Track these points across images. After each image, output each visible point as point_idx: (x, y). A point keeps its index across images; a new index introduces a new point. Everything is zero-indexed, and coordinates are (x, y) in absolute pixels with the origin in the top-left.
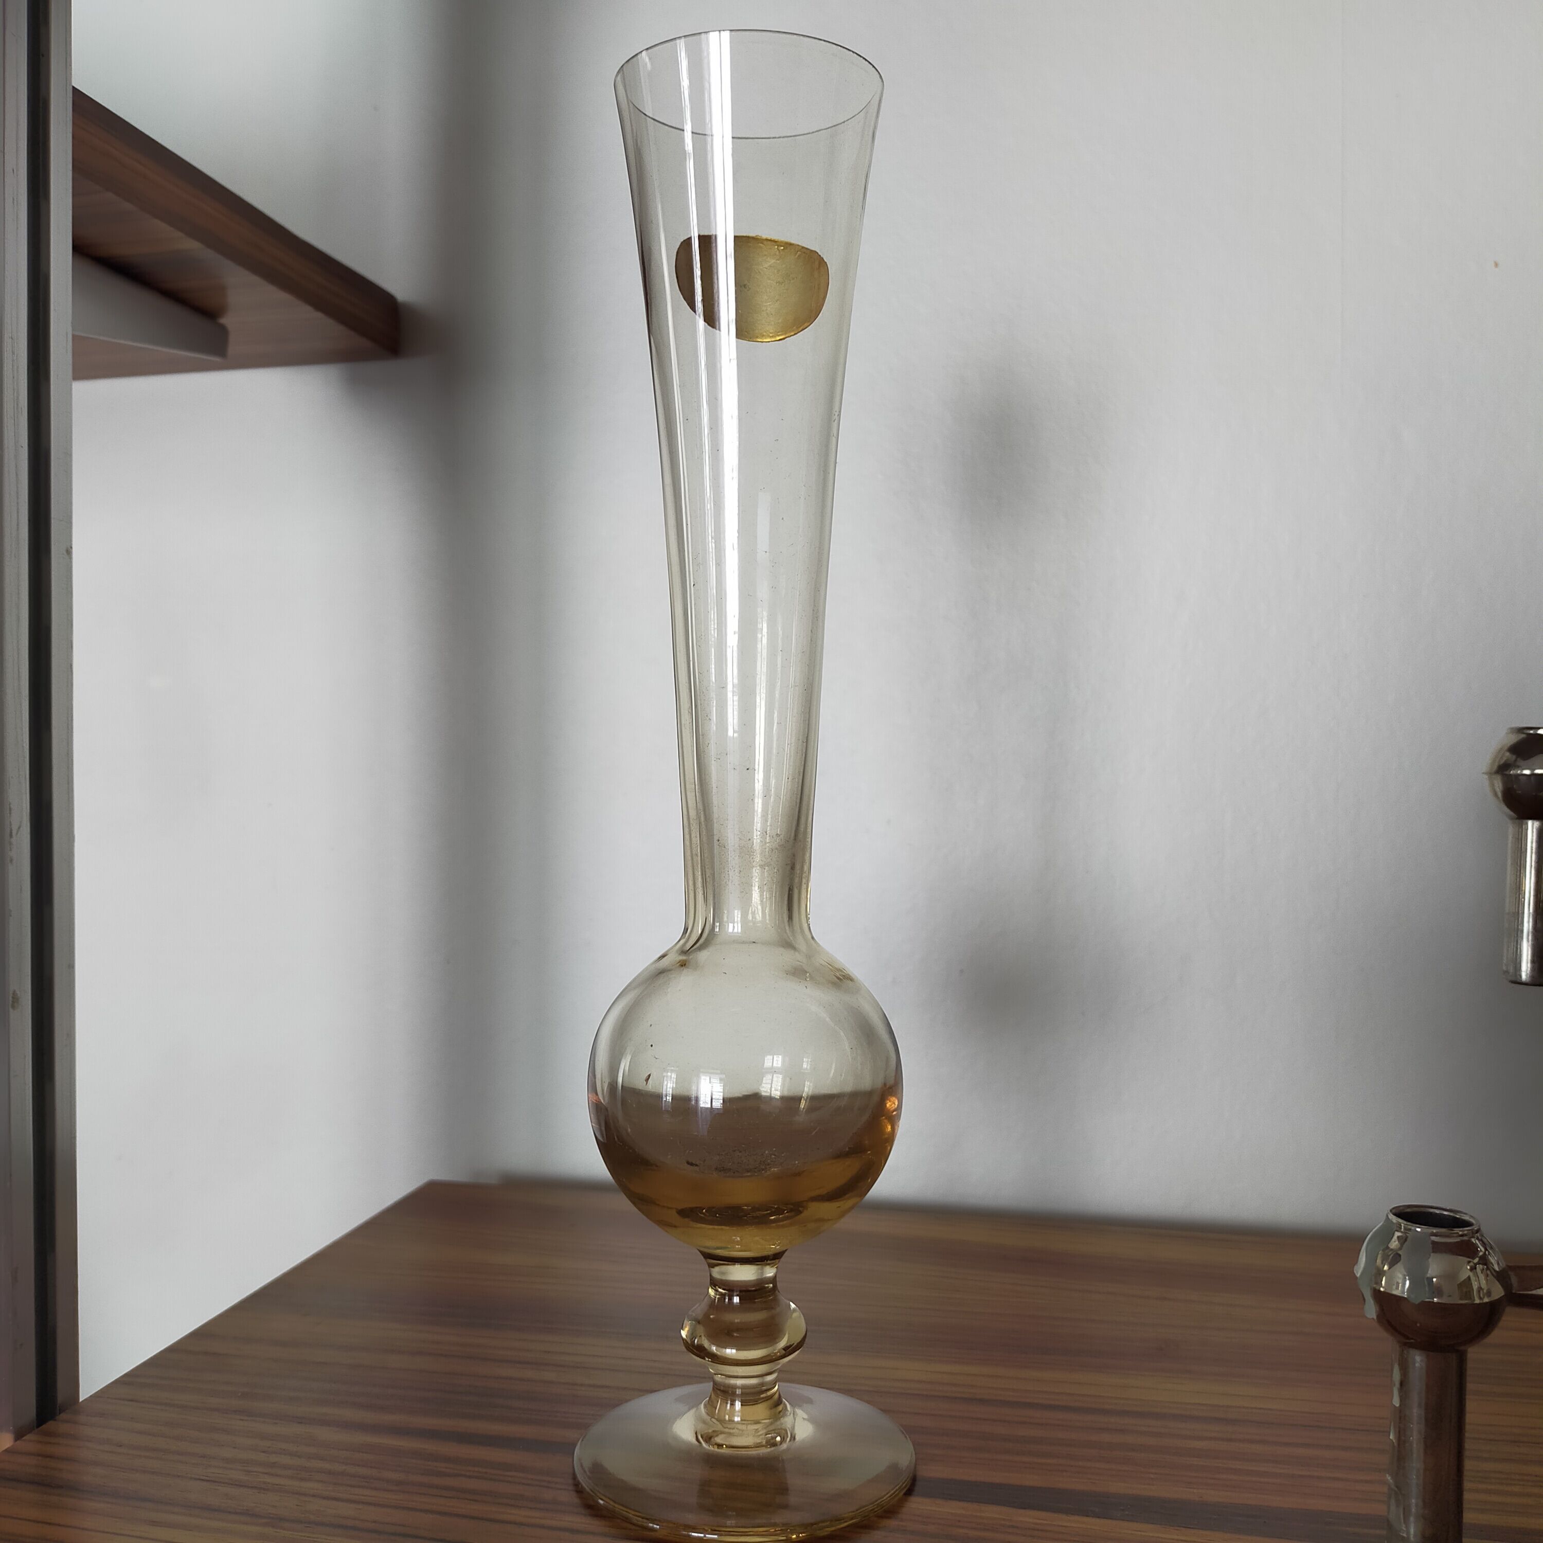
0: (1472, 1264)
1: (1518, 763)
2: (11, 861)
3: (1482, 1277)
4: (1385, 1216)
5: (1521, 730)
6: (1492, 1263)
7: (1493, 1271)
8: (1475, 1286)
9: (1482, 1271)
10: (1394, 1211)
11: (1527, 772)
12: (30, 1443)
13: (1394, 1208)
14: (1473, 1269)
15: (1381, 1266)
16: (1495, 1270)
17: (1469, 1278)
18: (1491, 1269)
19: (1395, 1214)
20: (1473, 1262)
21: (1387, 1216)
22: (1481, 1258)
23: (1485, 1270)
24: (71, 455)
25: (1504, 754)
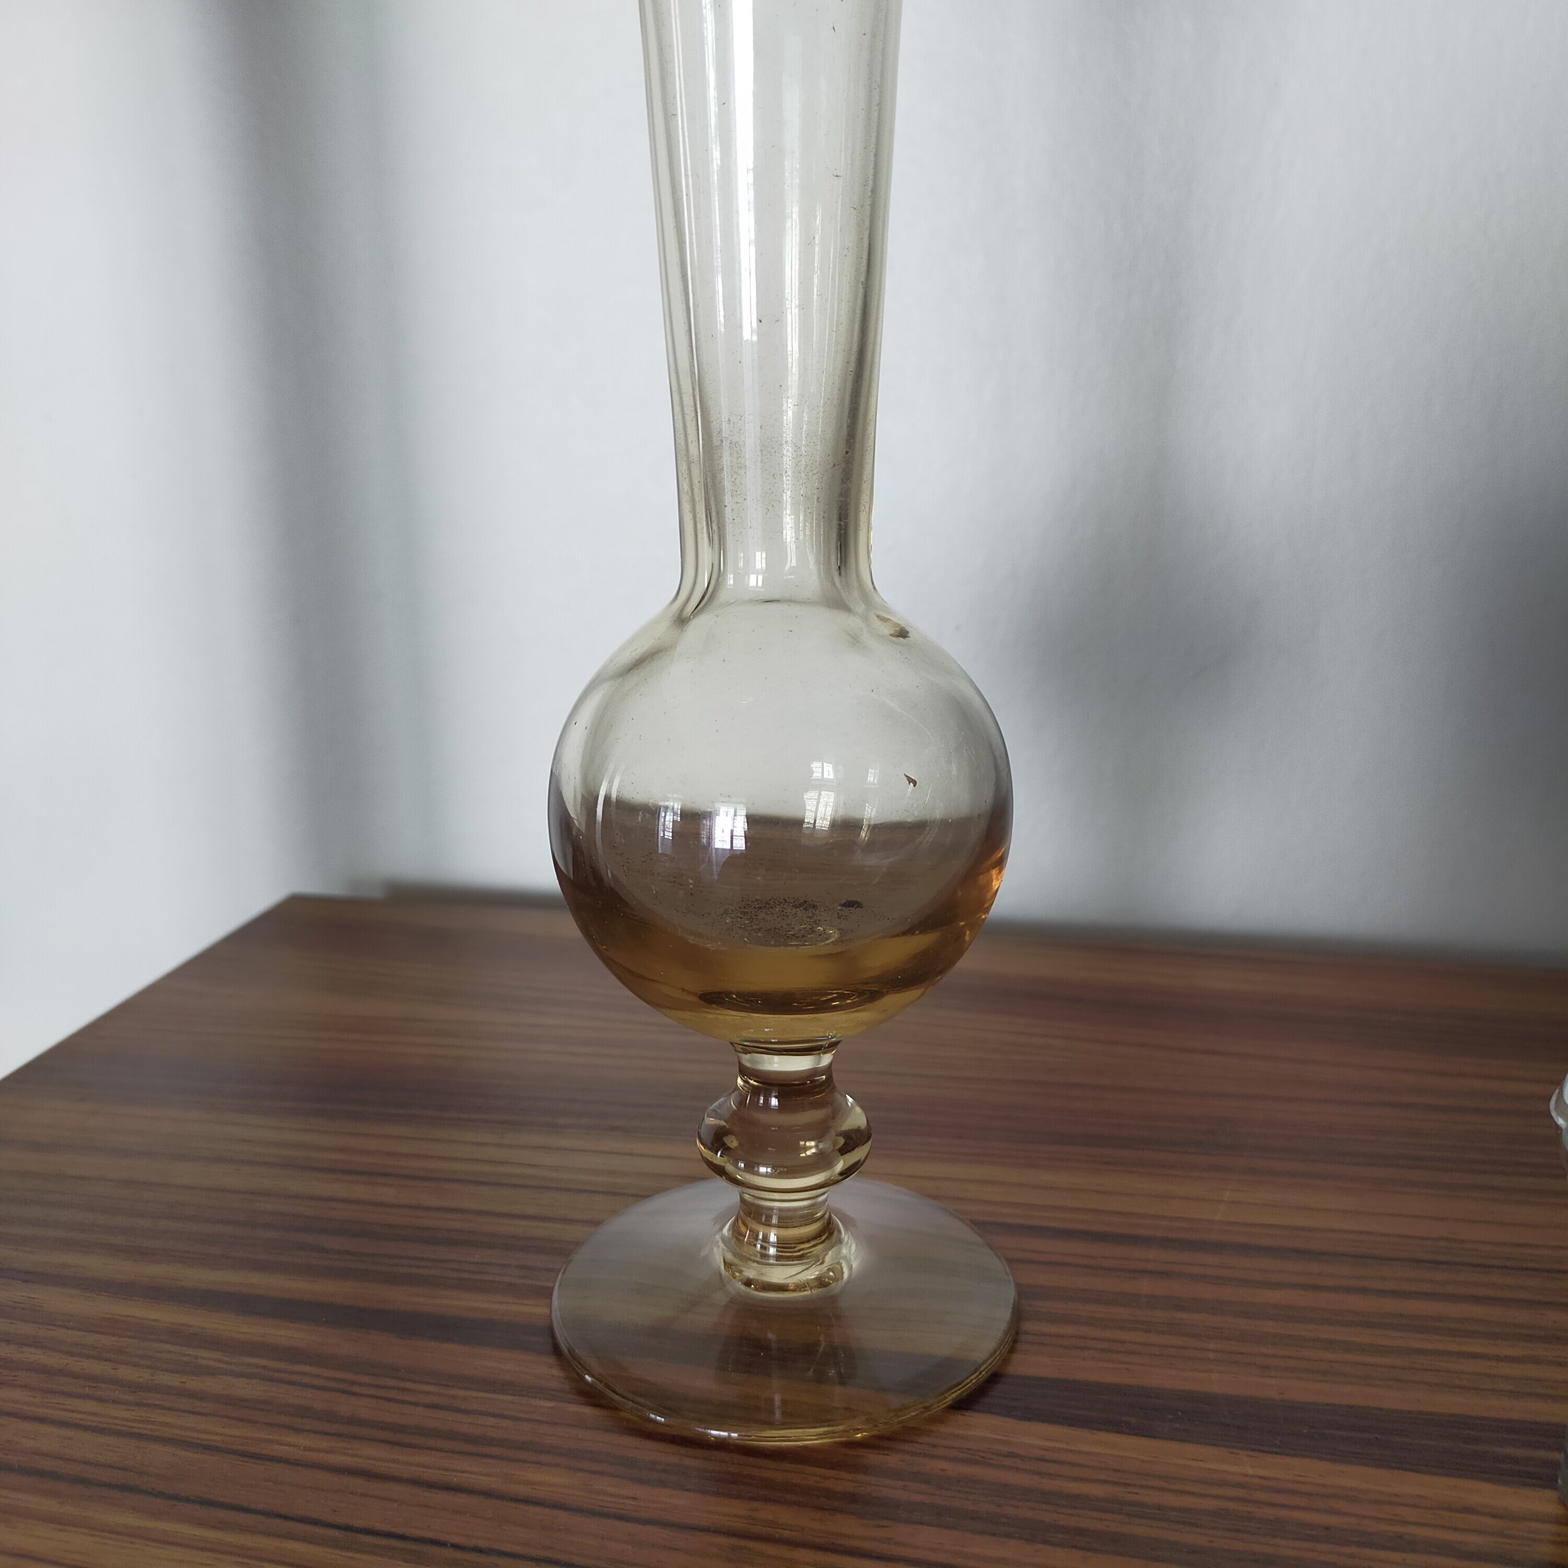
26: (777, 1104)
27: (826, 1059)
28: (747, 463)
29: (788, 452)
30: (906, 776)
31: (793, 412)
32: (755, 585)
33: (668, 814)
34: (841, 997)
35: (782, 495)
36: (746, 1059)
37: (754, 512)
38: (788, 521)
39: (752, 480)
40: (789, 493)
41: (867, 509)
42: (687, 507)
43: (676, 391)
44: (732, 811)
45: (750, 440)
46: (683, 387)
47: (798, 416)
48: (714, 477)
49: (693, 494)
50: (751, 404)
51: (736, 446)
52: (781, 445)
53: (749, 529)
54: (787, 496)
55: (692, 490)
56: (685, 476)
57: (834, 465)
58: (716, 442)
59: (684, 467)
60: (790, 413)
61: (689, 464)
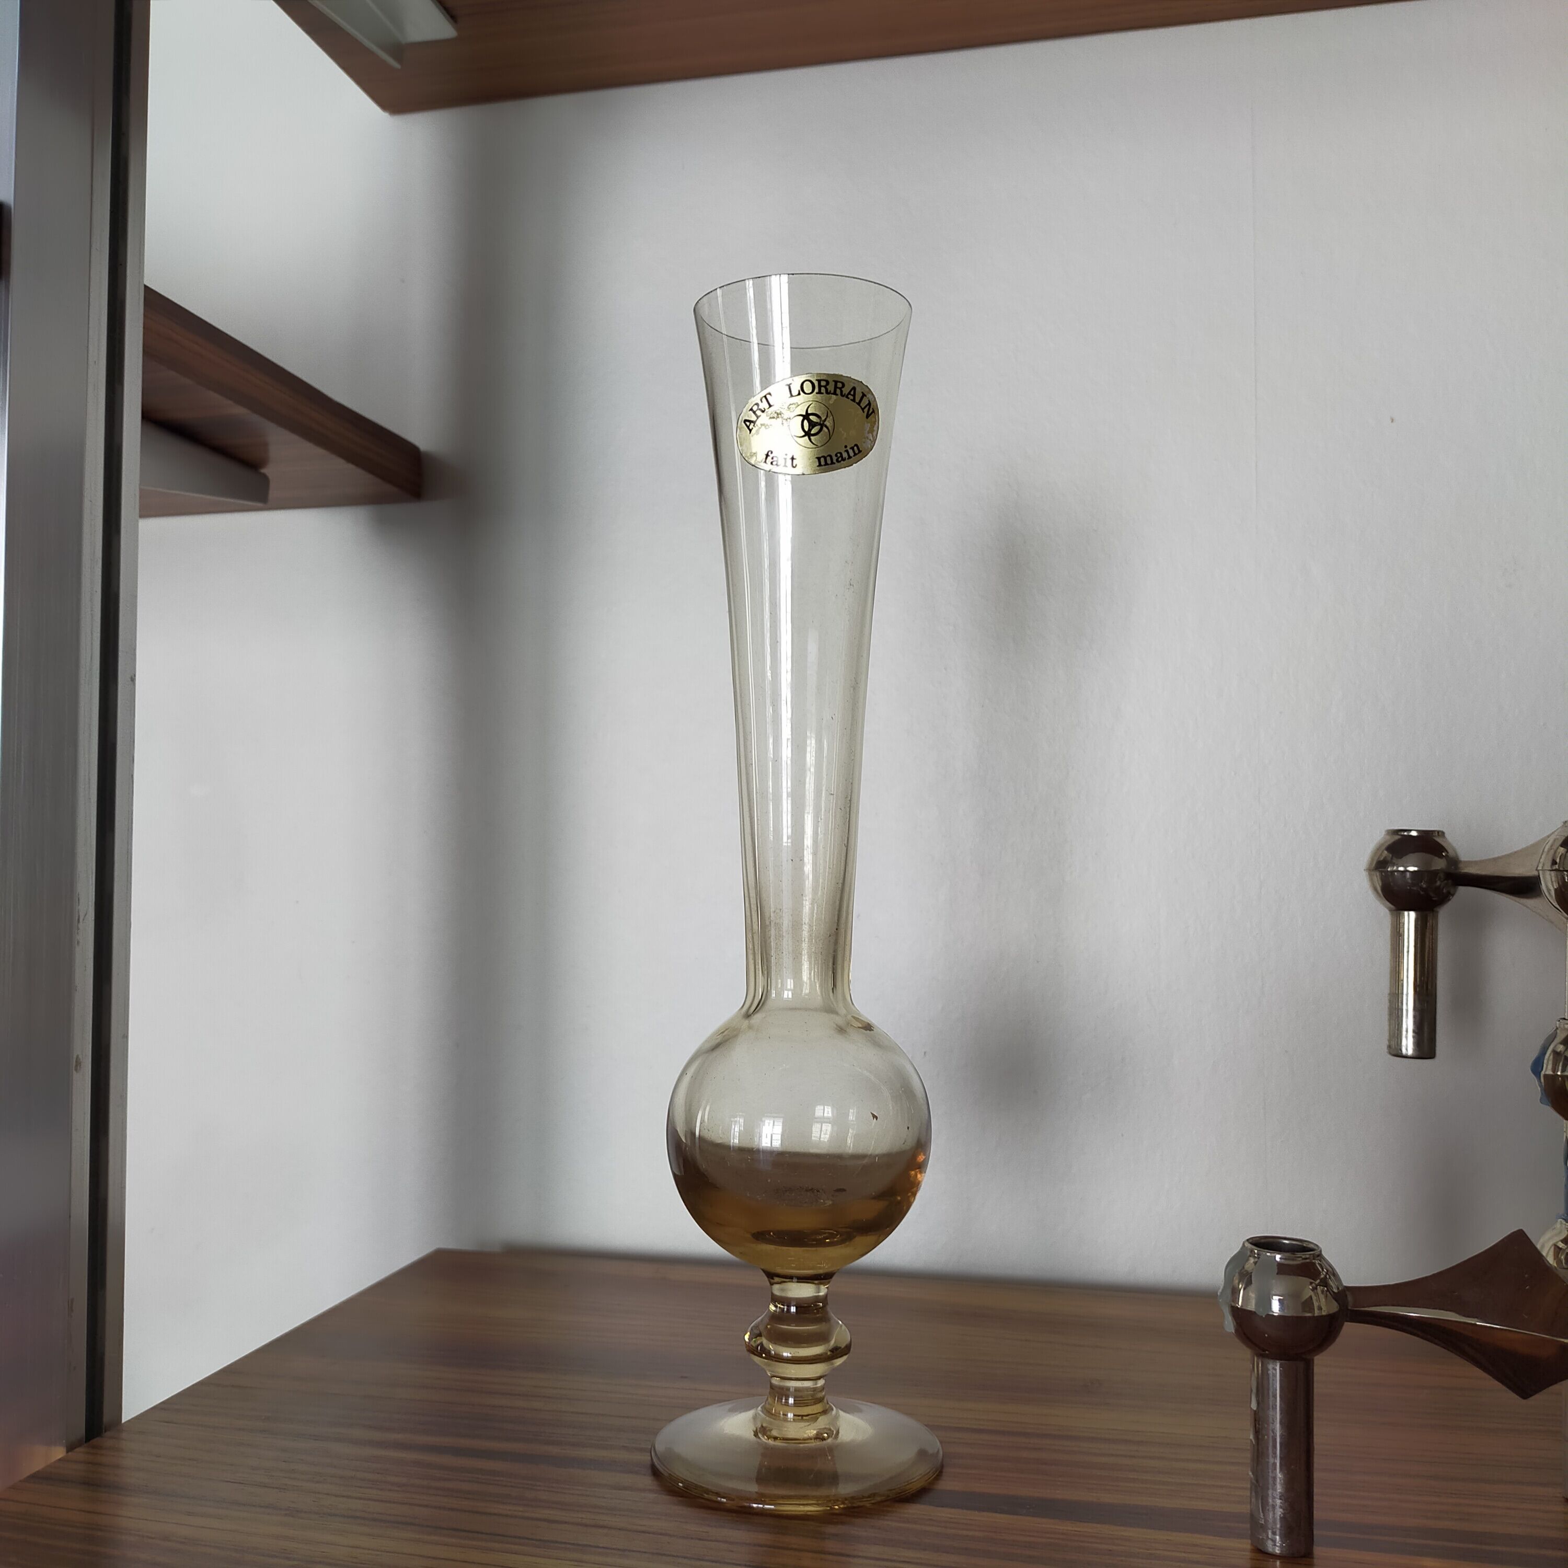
0: (1314, 1285)
1: (1394, 861)
2: (78, 943)
3: (1322, 1297)
4: (1242, 1243)
5: (1397, 832)
6: (1332, 1286)
7: (1332, 1293)
8: (1316, 1304)
9: (1323, 1292)
10: (1250, 1241)
11: (1401, 869)
12: (80, 1453)
13: (1250, 1239)
14: (1314, 1289)
15: (1237, 1285)
16: (1333, 1292)
17: (1311, 1297)
18: (1331, 1291)
19: (1251, 1243)
20: (1315, 1284)
21: (1244, 1244)
22: (1321, 1280)
23: (1325, 1292)
24: (136, 597)
25: (1383, 852)
26: (795, 1311)
27: (823, 1290)
28: (784, 934)
29: (806, 928)
30: (872, 1113)
31: (809, 907)
32: (787, 997)
33: (736, 1126)
34: (831, 1236)
35: (802, 952)
36: (777, 1290)
37: (787, 960)
38: (806, 966)
39: (787, 943)
40: (806, 951)
41: (848, 960)
42: (751, 957)
43: (747, 896)
44: (772, 1122)
45: (786, 922)
46: (751, 895)
47: (812, 910)
48: (765, 942)
49: (754, 950)
50: (787, 903)
51: (779, 926)
52: (802, 925)
53: (784, 969)
54: (805, 952)
55: (754, 948)
56: (751, 940)
57: (830, 936)
58: (767, 923)
59: (750, 936)
60: (807, 907)
61: (753, 934)
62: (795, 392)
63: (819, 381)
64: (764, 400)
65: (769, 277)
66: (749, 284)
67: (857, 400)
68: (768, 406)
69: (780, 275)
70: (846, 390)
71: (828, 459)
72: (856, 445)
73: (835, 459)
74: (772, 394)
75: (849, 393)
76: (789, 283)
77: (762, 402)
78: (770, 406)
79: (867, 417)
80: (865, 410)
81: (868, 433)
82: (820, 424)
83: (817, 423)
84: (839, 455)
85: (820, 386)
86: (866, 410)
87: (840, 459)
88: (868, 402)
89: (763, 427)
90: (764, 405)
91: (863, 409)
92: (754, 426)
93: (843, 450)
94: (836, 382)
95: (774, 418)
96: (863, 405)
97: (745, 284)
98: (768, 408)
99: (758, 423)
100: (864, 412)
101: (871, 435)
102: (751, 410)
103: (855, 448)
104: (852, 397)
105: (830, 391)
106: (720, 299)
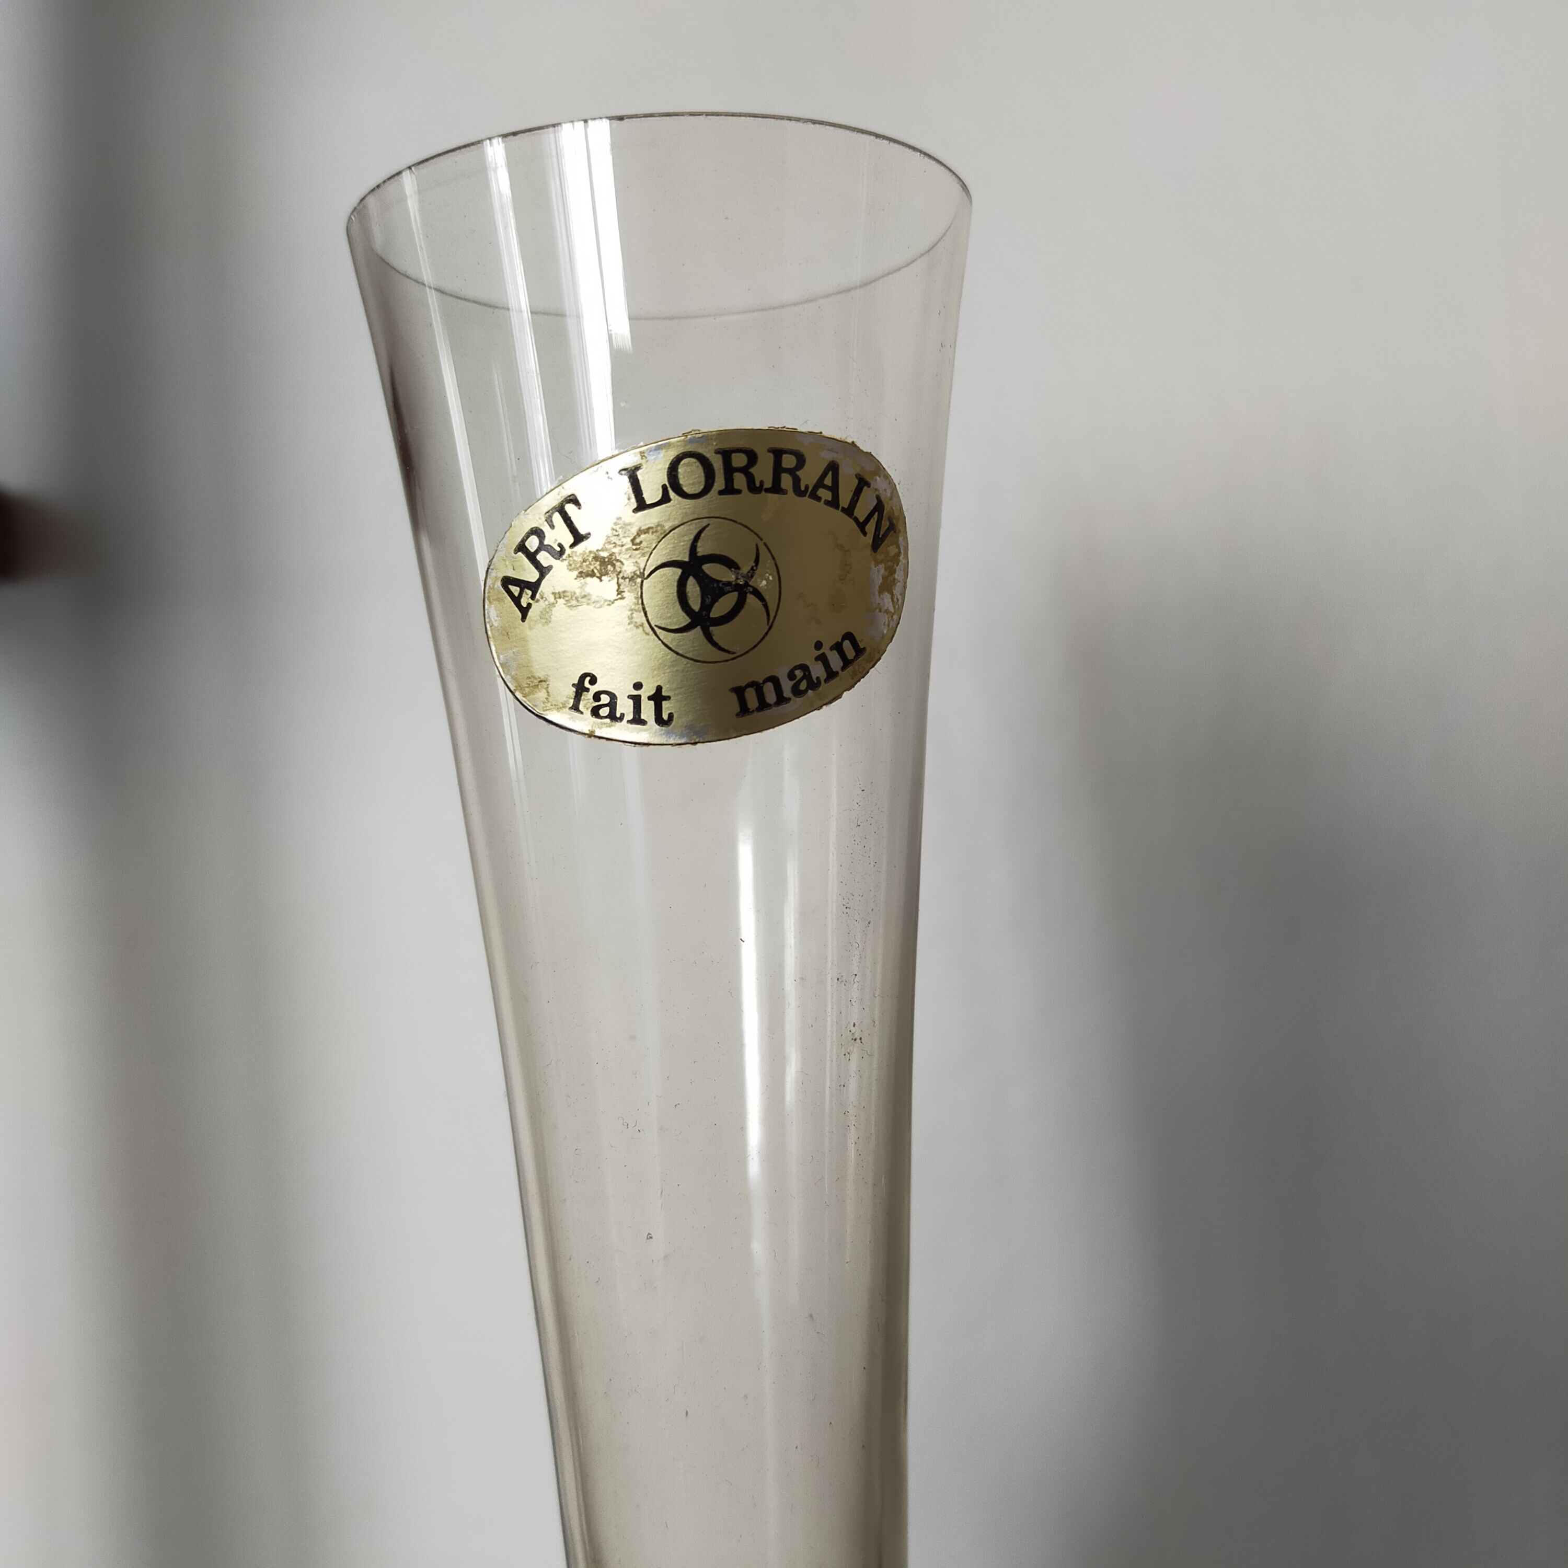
62: (651, 494)
63: (726, 455)
64: (557, 518)
65: (551, 129)
66: (496, 152)
67: (844, 501)
68: (571, 540)
69: (586, 121)
70: (808, 477)
71: (769, 689)
72: (849, 636)
73: (787, 686)
74: (581, 501)
75: (820, 484)
76: (617, 147)
77: (552, 527)
78: (578, 538)
79: (876, 546)
80: (867, 528)
81: (881, 592)
82: (737, 587)
83: (729, 584)
84: (799, 673)
85: (729, 471)
86: (871, 527)
87: (803, 685)
88: (875, 502)
89: (561, 601)
90: (559, 535)
91: (862, 526)
92: (533, 597)
93: (808, 657)
94: (778, 454)
95: (592, 575)
96: (861, 512)
97: (483, 158)
98: (572, 546)
99: (544, 587)
100: (865, 534)
101: (887, 596)
102: (522, 548)
103: (847, 645)
104: (825, 494)
105: (762, 483)
106: (412, 205)
